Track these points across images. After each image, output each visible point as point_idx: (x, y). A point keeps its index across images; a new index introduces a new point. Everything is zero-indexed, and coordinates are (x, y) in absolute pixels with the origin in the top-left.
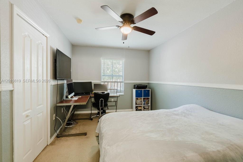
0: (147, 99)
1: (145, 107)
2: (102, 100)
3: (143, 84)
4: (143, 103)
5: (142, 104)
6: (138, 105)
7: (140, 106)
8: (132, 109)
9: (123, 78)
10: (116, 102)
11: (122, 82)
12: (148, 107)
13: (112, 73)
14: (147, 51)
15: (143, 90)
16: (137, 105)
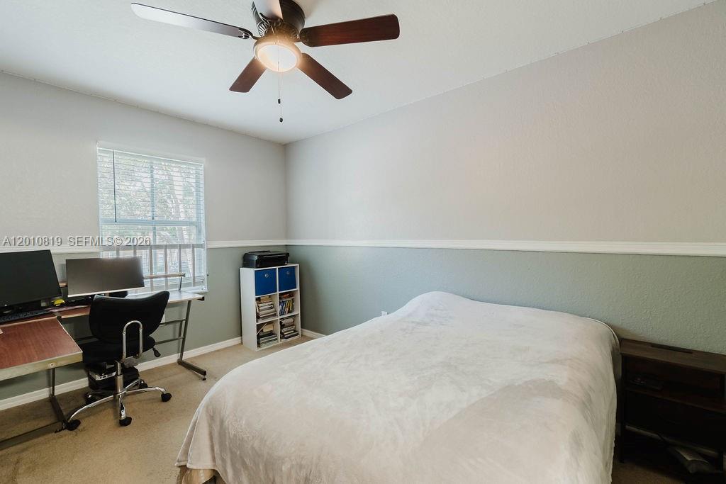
0: (290, 296)
1: (284, 322)
2: (133, 330)
3: (271, 249)
4: (279, 309)
5: (275, 315)
6: (263, 318)
7: (268, 323)
8: (241, 335)
9: (199, 232)
10: (184, 322)
11: (201, 246)
12: (291, 320)
13: (153, 211)
14: (280, 144)
15: (277, 267)
16: (261, 322)
